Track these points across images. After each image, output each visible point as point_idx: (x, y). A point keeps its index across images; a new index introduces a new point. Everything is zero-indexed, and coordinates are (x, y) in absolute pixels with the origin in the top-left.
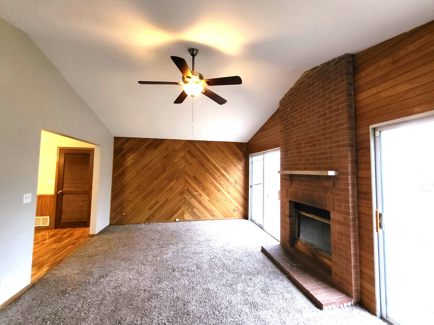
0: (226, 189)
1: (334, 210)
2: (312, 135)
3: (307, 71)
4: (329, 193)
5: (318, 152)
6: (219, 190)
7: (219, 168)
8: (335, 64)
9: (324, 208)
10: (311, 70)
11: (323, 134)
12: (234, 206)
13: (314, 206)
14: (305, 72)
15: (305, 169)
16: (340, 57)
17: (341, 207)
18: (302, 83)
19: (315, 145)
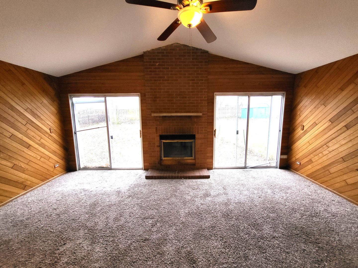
0: (39, 142)
1: (198, 133)
2: (183, 90)
3: (179, 44)
4: (195, 125)
5: (188, 102)
6: (29, 146)
7: (22, 111)
8: (201, 53)
9: (191, 134)
10: (183, 45)
11: (192, 92)
12: (53, 162)
13: (184, 134)
14: (178, 43)
15: (176, 112)
16: (205, 50)
17: (202, 130)
18: (173, 50)
19: (186, 97)
